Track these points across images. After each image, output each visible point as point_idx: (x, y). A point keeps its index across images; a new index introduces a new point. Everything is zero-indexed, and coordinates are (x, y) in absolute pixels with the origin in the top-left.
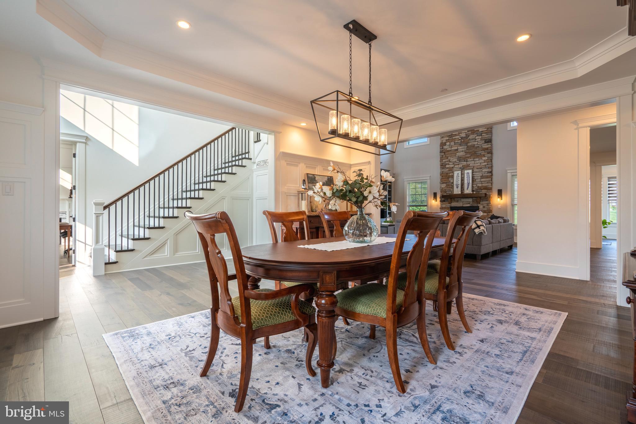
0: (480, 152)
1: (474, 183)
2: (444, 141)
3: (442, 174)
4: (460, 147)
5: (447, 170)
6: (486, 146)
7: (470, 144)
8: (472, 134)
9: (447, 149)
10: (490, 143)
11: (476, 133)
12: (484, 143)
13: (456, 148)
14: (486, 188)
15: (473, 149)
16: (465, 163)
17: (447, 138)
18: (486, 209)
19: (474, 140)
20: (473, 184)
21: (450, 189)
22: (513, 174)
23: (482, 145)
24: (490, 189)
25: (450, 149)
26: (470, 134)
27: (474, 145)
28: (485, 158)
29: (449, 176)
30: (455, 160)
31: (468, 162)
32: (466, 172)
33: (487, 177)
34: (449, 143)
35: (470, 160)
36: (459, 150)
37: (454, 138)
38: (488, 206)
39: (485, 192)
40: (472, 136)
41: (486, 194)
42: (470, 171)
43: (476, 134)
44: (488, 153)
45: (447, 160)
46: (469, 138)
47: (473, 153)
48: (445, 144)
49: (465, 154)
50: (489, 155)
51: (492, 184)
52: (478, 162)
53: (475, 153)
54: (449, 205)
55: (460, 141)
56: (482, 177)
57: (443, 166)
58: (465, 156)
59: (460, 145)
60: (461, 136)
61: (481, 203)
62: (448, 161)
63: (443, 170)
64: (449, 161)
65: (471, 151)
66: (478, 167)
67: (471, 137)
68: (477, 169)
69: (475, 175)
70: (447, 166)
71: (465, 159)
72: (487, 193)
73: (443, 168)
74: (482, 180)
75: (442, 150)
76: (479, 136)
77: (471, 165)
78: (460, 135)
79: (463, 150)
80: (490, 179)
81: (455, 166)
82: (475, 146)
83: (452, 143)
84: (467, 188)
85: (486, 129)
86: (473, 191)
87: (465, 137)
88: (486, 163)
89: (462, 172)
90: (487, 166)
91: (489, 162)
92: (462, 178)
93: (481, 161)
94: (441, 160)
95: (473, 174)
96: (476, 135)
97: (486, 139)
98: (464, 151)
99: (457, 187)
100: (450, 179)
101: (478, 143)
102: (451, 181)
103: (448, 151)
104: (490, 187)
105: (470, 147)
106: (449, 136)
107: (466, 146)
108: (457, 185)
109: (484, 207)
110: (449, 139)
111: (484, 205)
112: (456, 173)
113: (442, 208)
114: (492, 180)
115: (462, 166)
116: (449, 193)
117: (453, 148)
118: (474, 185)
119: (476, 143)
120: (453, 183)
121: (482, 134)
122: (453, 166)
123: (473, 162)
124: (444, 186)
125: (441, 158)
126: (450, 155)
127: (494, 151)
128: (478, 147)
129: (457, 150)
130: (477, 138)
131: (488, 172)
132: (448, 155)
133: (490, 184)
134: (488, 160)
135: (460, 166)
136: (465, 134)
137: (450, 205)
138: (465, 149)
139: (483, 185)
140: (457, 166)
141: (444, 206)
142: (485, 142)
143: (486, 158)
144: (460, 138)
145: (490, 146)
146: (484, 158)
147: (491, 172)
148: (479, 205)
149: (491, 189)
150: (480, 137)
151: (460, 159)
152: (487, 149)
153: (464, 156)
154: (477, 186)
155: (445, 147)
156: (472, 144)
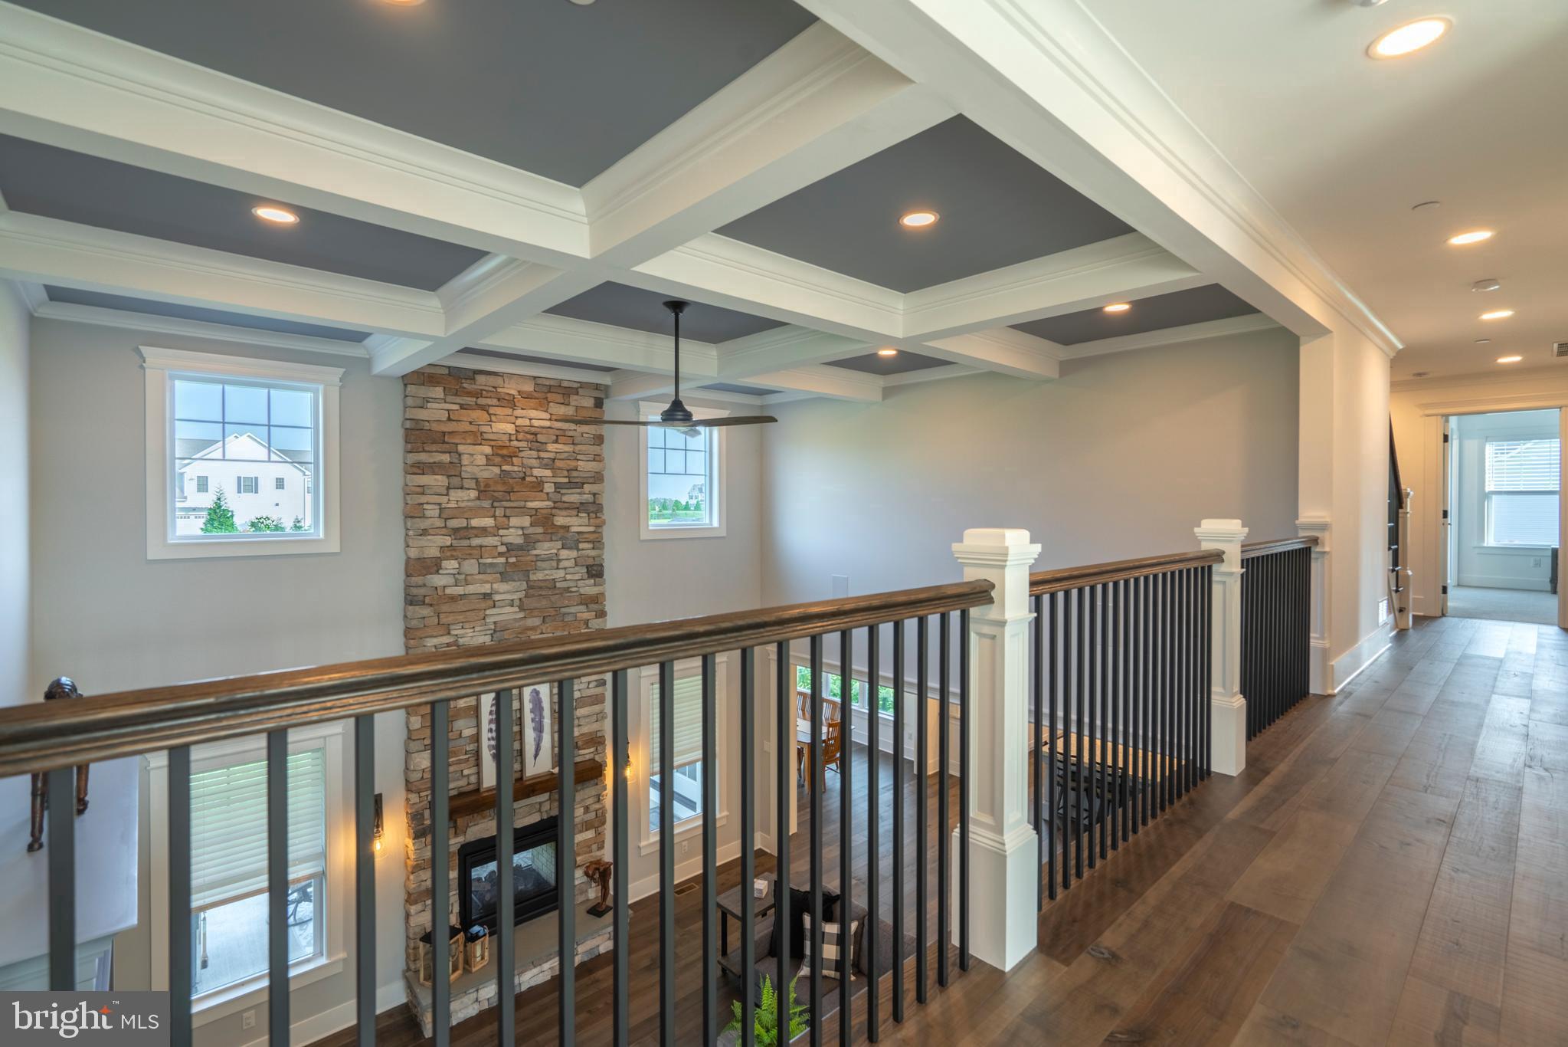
0: (573, 610)
2: (434, 552)
4: (503, 587)
6: (589, 588)
7: (540, 576)
8: (549, 536)
9: (448, 591)
10: (599, 579)
11: (559, 535)
12: (585, 575)
13: (486, 588)
14: (591, 740)
15: (553, 598)
17: (448, 541)
19: (554, 564)
21: (463, 766)
23: (581, 583)
25: (460, 590)
26: (540, 537)
27: (554, 581)
29: (456, 710)
30: (481, 639)
33: (594, 700)
34: (454, 564)
36: (496, 597)
37: (476, 542)
39: (591, 756)
40: (547, 545)
43: (561, 539)
45: (446, 640)
46: (534, 551)
47: (551, 612)
48: (435, 566)
49: (521, 615)
53: (557, 611)
54: (457, 841)
55: (502, 560)
56: (580, 702)
58: (521, 623)
59: (504, 577)
60: (506, 540)
62: (449, 645)
64: (455, 644)
65: (543, 603)
67: (545, 548)
74: (580, 712)
75: (415, 591)
76: (570, 548)
78: (501, 532)
79: (515, 596)
82: (558, 585)
83: (471, 566)
84: (533, 751)
85: (592, 529)
86: (554, 761)
87: (520, 548)
96: (559, 544)
97: (587, 561)
98: (517, 603)
100: (460, 723)
101: (568, 577)
102: (468, 732)
103: (453, 599)
105: (540, 587)
106: (456, 531)
107: (525, 584)
108: (494, 748)
109: (587, 810)
110: (456, 543)
111: (588, 802)
116: (457, 786)
117: (471, 589)
119: (560, 574)
121: (578, 542)
126: (461, 618)
128: (567, 590)
129: (486, 596)
130: (564, 553)
132: (450, 619)
136: (521, 532)
137: (459, 838)
138: (522, 594)
139: (584, 729)
142: (588, 575)
144: (503, 549)
145: (600, 589)
149: (602, 740)
150: (574, 554)
153: (517, 625)
155: (432, 580)
156: (548, 577)
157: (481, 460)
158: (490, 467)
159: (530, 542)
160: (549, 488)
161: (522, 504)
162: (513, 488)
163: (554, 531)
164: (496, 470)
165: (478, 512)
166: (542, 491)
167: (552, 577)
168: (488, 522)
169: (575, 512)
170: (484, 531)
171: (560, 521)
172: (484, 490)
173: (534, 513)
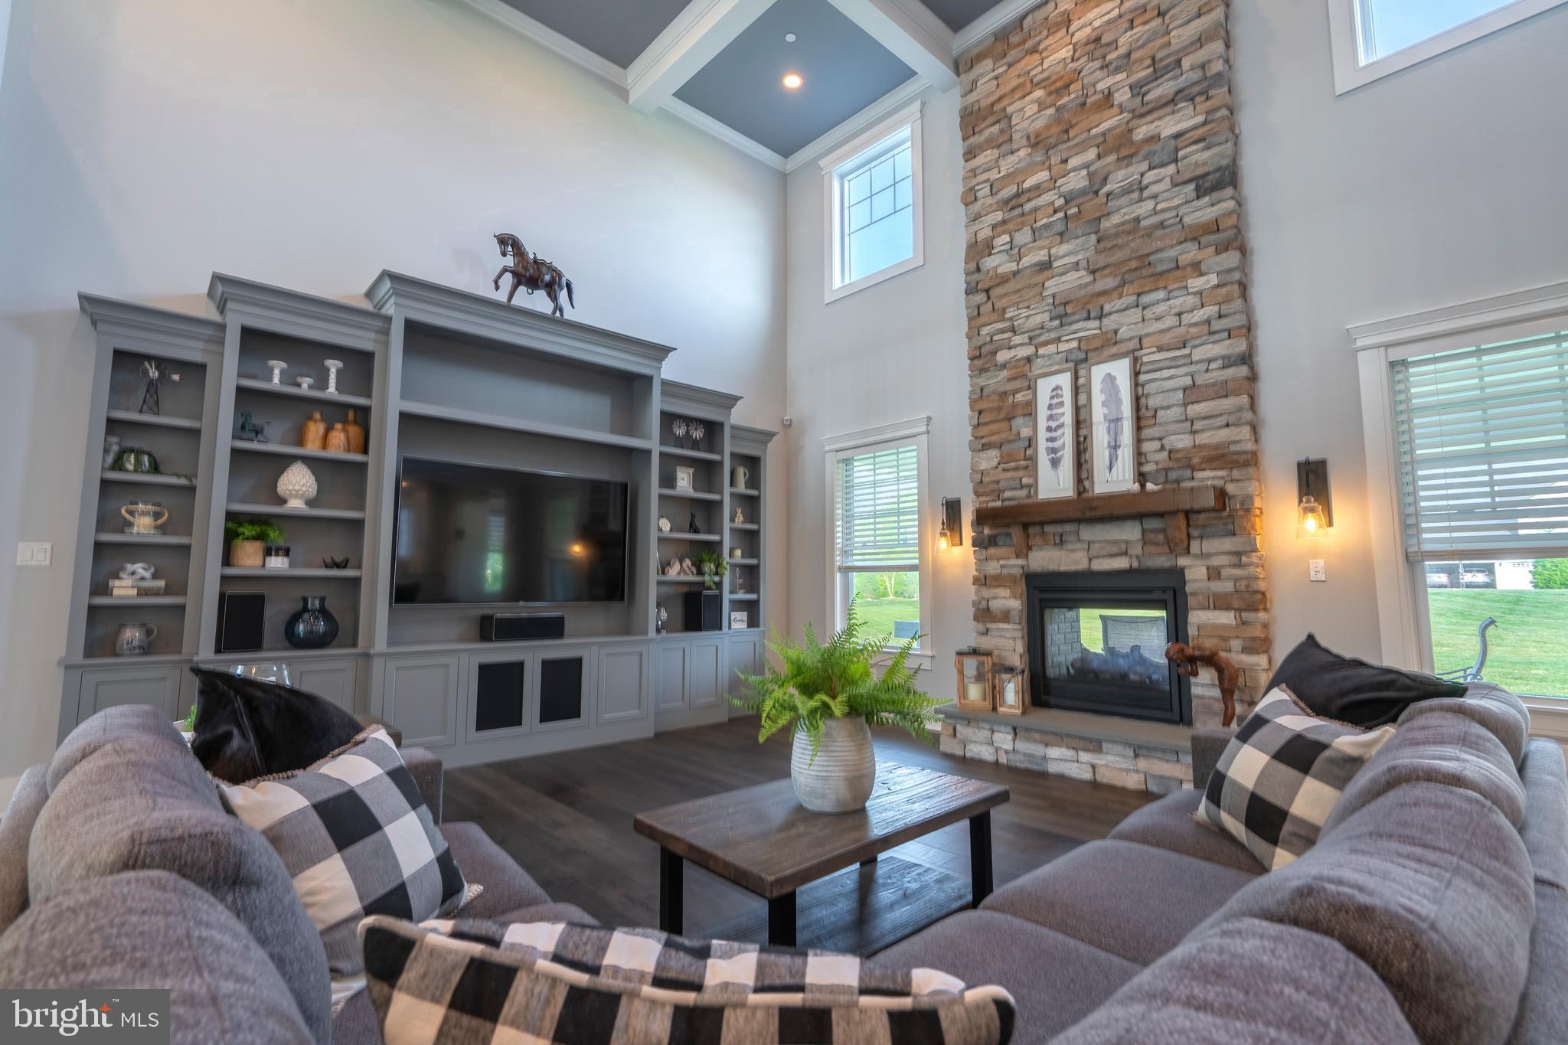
0: (1172, 253)
1: (1146, 433)
2: (985, 233)
3: (978, 397)
4: (1065, 248)
5: (1005, 373)
6: (1203, 212)
7: (1116, 219)
8: (1126, 161)
9: (1000, 270)
10: (1229, 191)
11: (1143, 153)
12: (1193, 195)
13: (1041, 256)
14: (1221, 458)
15: (1134, 244)
16: (1091, 328)
17: (999, 216)
18: (1226, 586)
19: (1135, 195)
20: (1138, 441)
21: (1020, 473)
22: (1396, 354)
23: (1184, 210)
24: (1246, 464)
25: (1013, 266)
26: (1111, 168)
27: (1137, 220)
28: (1203, 279)
29: (1014, 406)
30: (1038, 319)
31: (1105, 321)
32: (1098, 373)
33: (1223, 390)
34: (1006, 238)
35: (1119, 304)
36: (1055, 264)
37: (1028, 207)
38: (1240, 565)
39: (1219, 483)
40: (1121, 174)
41: (1221, 494)
42: (1120, 370)
43: (1145, 157)
44: (1222, 248)
45: (1000, 326)
46: (1105, 190)
47: (1134, 264)
48: (988, 248)
49: (1090, 278)
50: (1231, 258)
51: (1254, 428)
52: (1161, 309)
53: (1144, 260)
54: (1015, 565)
55: (1060, 215)
56: (1192, 393)
57: (981, 358)
58: (1089, 289)
59: (1064, 235)
60: (1063, 189)
61: (1195, 547)
62: (1002, 331)
63: (982, 381)
64: (1013, 330)
65: (1119, 255)
66: (1166, 339)
67: (1119, 179)
68: (1160, 349)
69: (1148, 389)
70: (1002, 356)
71: (1091, 306)
72: (1231, 488)
73: (983, 370)
74: (1194, 410)
75: (976, 277)
76: (1163, 165)
77: (1123, 332)
78: (1058, 182)
79: (1080, 257)
80: (1244, 399)
81: (1041, 351)
82: (1144, 223)
83: (1024, 237)
84: (1106, 463)
86: (1142, 477)
87: (1083, 192)
88: (1211, 310)
89: (1076, 378)
90: (1217, 325)
91: (1228, 300)
92: (1077, 409)
93: (1180, 302)
94: (973, 331)
95: (1136, 384)
96: (1145, 166)
97: (1200, 171)
98: (1083, 264)
99: (1055, 463)
100: (1018, 422)
101: (1160, 207)
102: (1025, 432)
103: (1004, 279)
104: (1249, 446)
105: (1117, 235)
106: (1007, 201)
107: (1093, 238)
108: (1054, 451)
109: (1214, 574)
110: (1008, 216)
111: (1216, 561)
112: (1044, 387)
113: (982, 581)
114: (1253, 406)
115: (1075, 344)
116: (1015, 496)
117: (1026, 261)
118: (1148, 447)
119: (1149, 205)
120: (1031, 442)
121: (1177, 150)
122: (1029, 351)
123: (1135, 315)
124: (989, 460)
125: (970, 319)
126: (1015, 298)
127: (1259, 237)
128: (1161, 225)
129: (1046, 266)
130: (1152, 176)
131: (1228, 362)
132: (1004, 302)
133: (1245, 432)
134: (1223, 291)
135: (1063, 347)
136: (1084, 172)
137: (1021, 562)
138: (1090, 253)
139: (1203, 438)
140: (1052, 348)
141: (993, 568)
142: (1200, 193)
143: (1213, 280)
144: (1061, 202)
145: (1231, 204)
146: (1196, 283)
147: (1247, 359)
148: (1182, 561)
149: (1249, 461)
150: (1171, 169)
151: (1063, 310)
152: (1214, 226)
153: (1082, 292)
154: (1162, 448)
155: (989, 263)
156: (1127, 217)
157: (1031, 109)
158: (1043, 112)
159: (1097, 181)
160: (1122, 96)
161: (1084, 136)
162: (1070, 123)
163: (1132, 151)
164: (1051, 111)
165: (1030, 169)
166: (1113, 105)
167: (1133, 215)
168: (1043, 175)
169: (1169, 109)
170: (1038, 191)
171: (1141, 132)
172: (1036, 142)
173: (1101, 139)
